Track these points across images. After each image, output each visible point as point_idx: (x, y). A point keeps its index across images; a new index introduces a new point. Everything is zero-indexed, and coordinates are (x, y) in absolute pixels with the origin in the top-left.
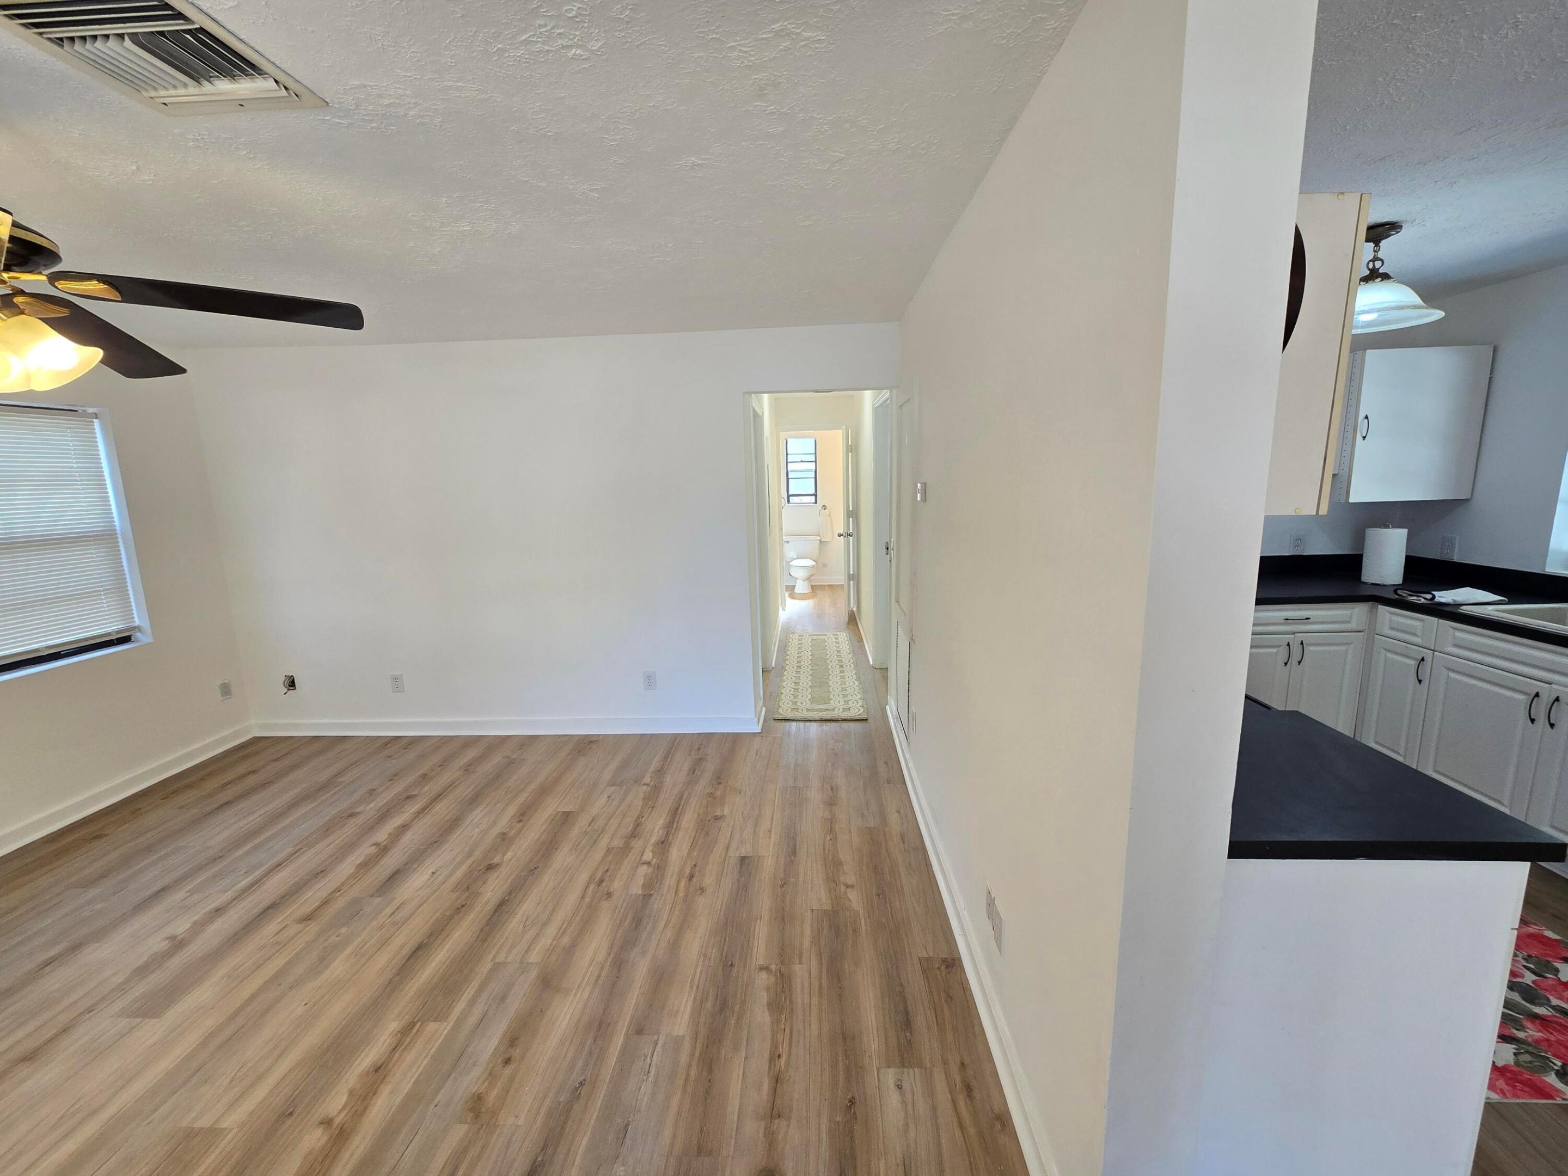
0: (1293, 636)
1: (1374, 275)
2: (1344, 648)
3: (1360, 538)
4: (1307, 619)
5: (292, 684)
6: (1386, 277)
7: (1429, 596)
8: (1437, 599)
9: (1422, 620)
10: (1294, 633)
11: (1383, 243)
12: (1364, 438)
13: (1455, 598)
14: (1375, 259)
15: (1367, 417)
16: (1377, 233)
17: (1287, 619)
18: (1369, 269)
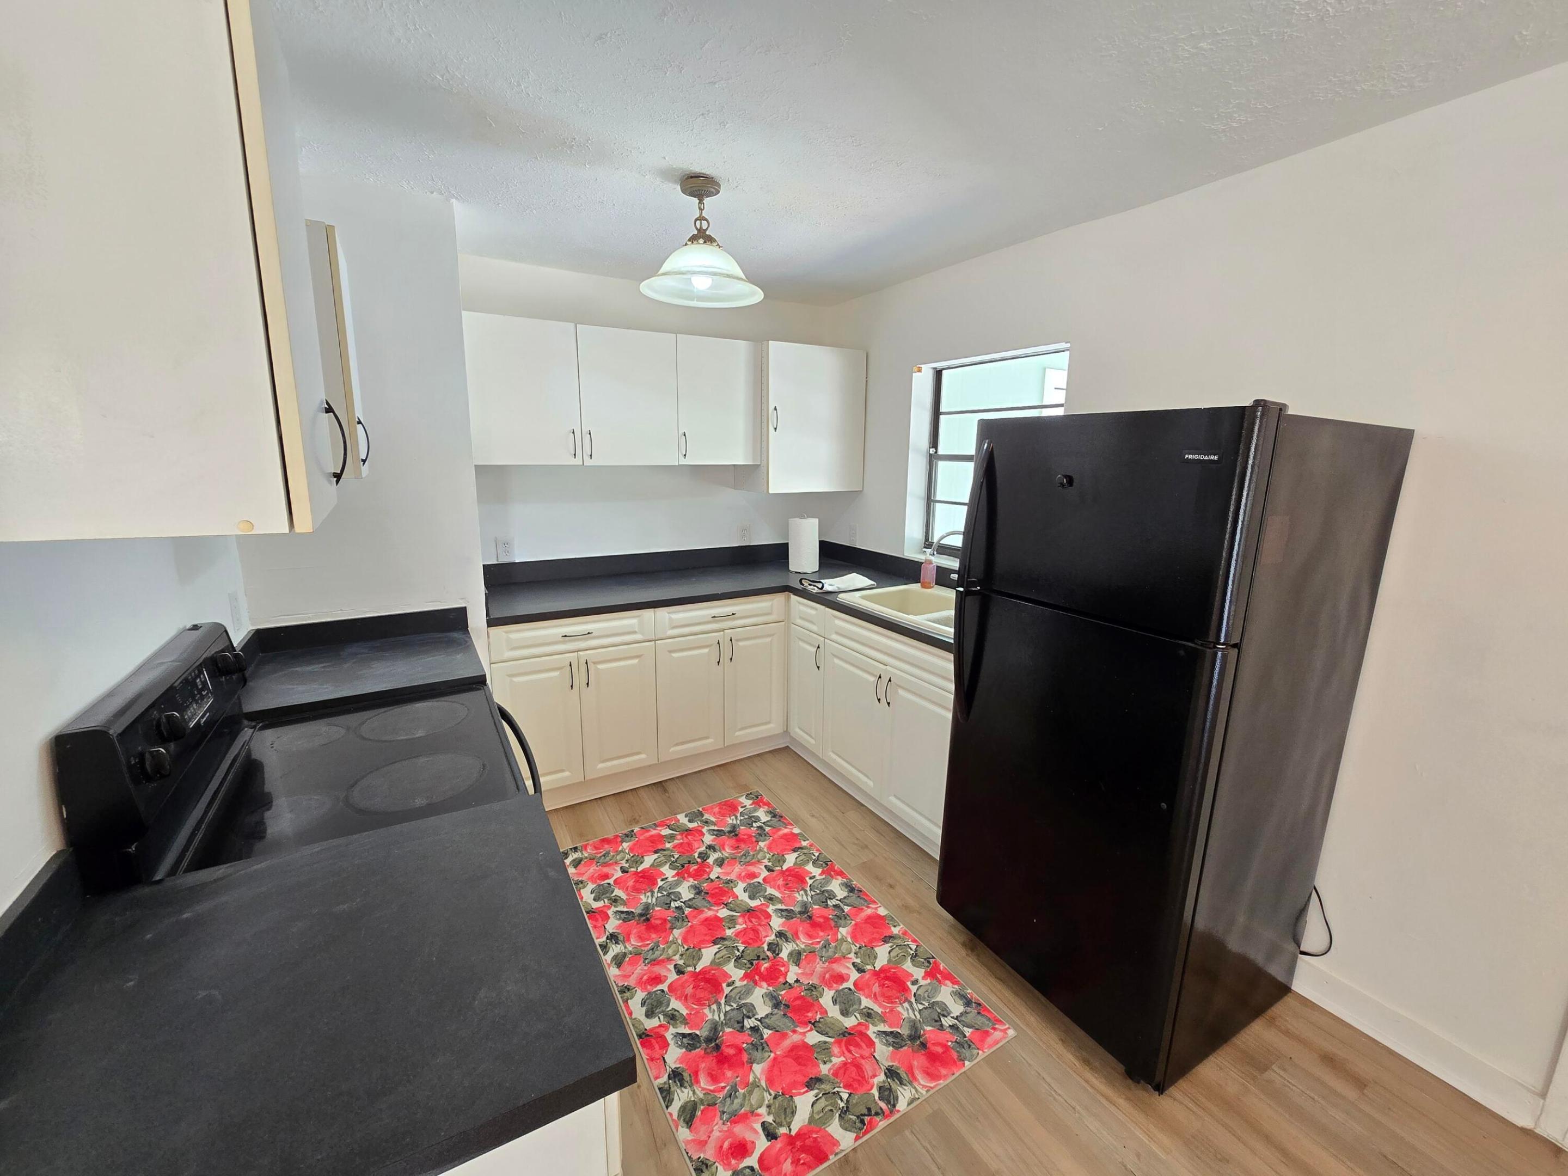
0: (722, 633)
1: (699, 235)
2: (768, 640)
3: (785, 529)
4: (733, 614)
6: (709, 240)
7: (820, 586)
8: (827, 588)
9: (816, 609)
10: (723, 630)
11: (707, 201)
12: (776, 429)
13: (839, 586)
14: (701, 218)
15: (775, 409)
16: (696, 185)
17: (714, 617)
18: (697, 228)
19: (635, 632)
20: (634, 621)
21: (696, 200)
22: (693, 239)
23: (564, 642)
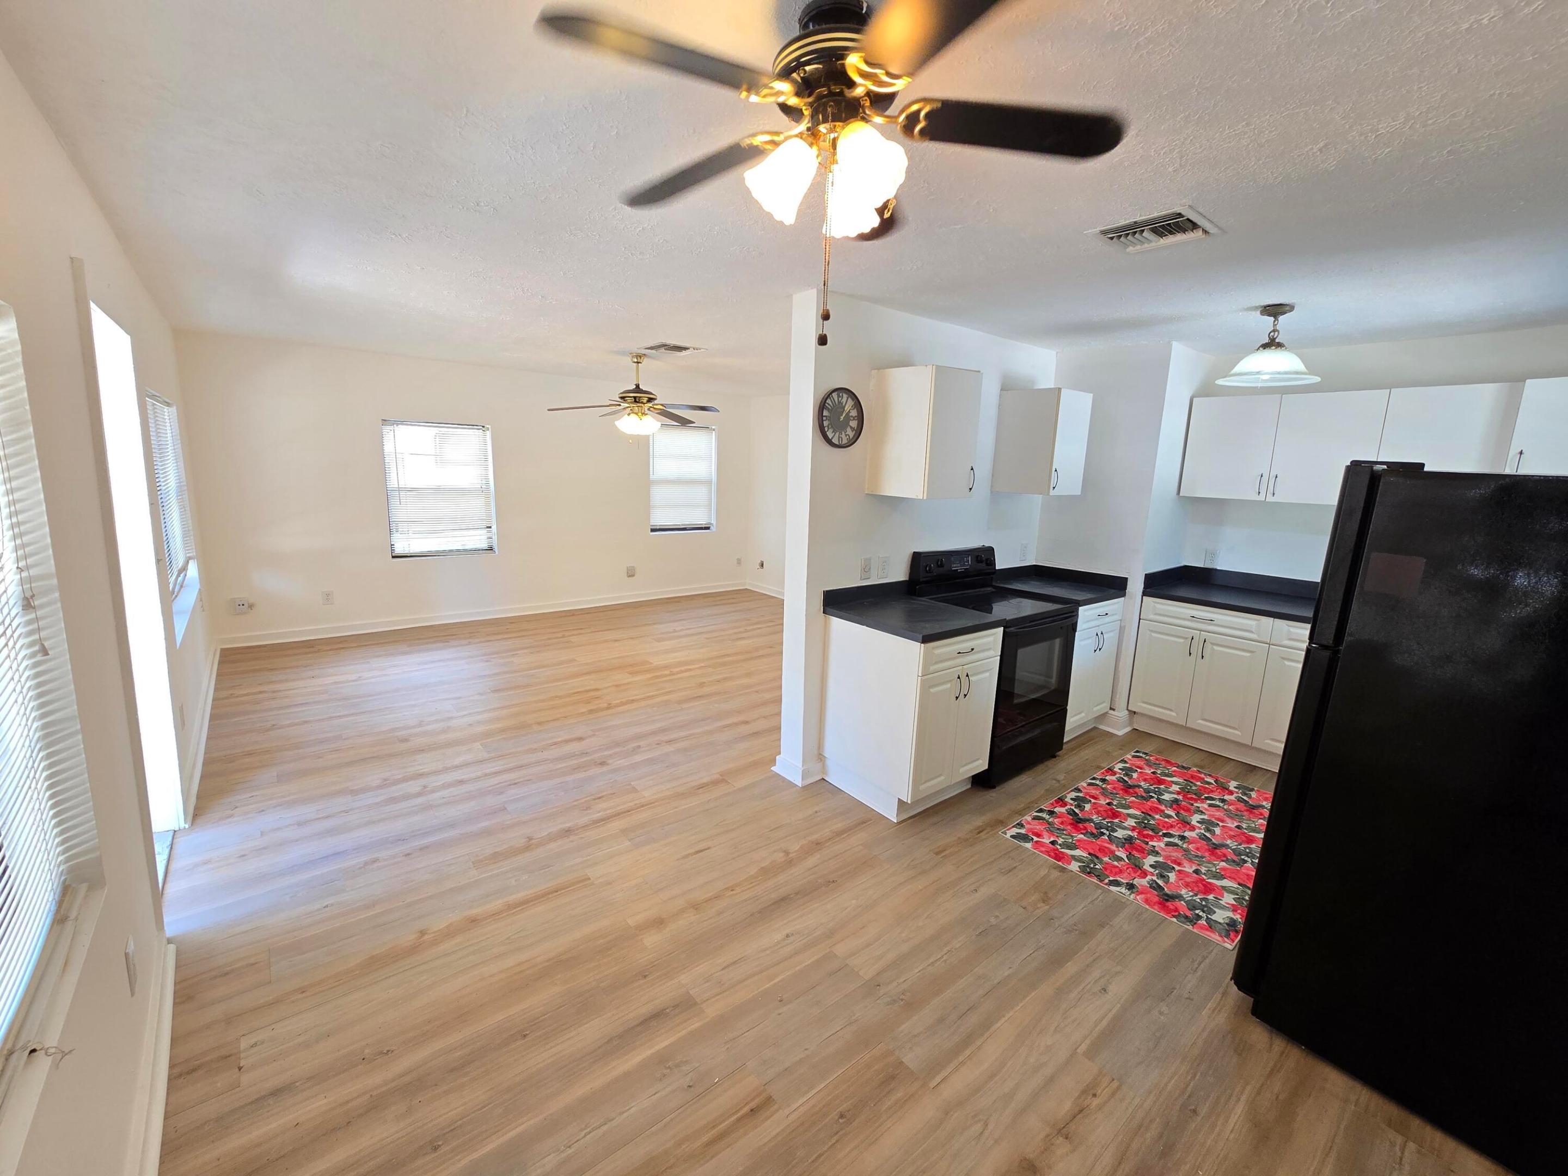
1: (1272, 343)
5: (762, 565)
6: (1280, 345)
11: (1281, 318)
14: (1274, 331)
16: (1275, 310)
19: (1252, 632)
20: (1253, 623)
21: (1272, 319)
22: (1265, 346)
23: (1192, 621)
